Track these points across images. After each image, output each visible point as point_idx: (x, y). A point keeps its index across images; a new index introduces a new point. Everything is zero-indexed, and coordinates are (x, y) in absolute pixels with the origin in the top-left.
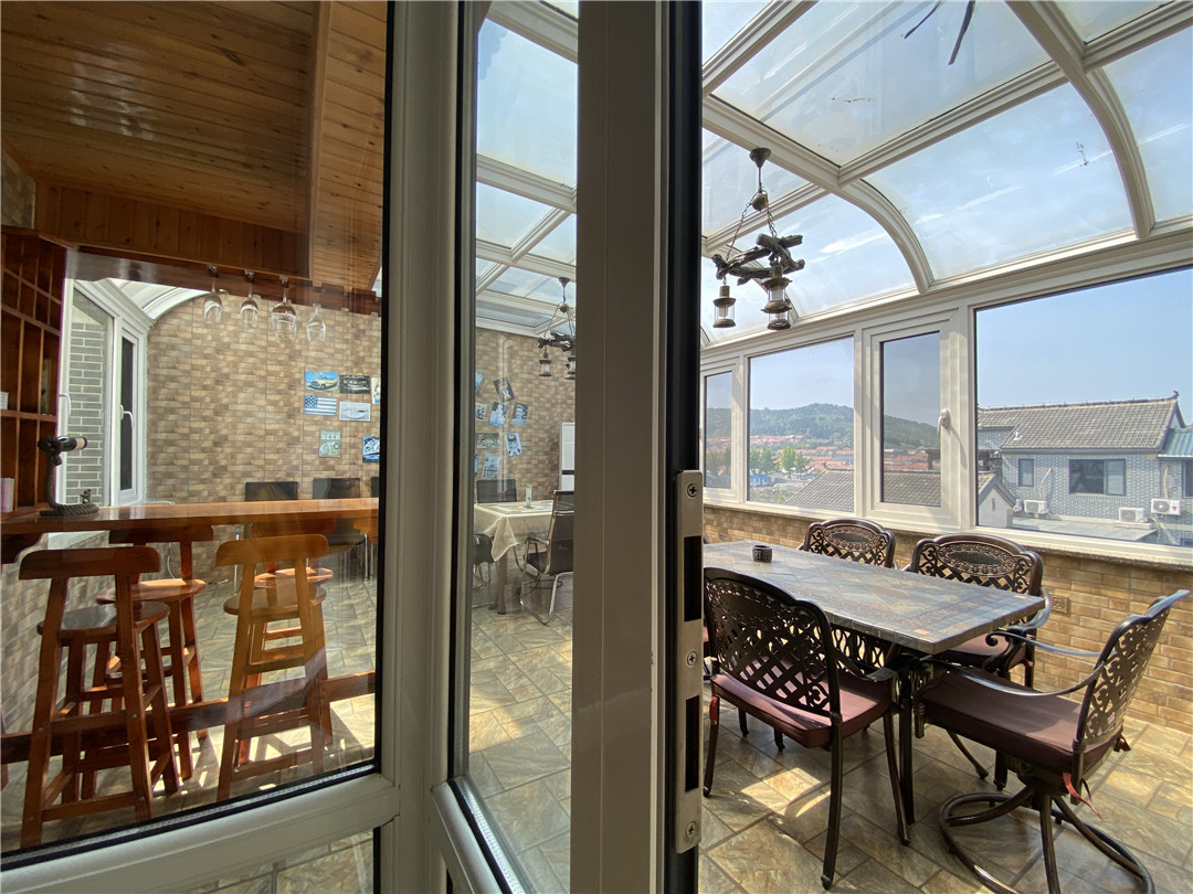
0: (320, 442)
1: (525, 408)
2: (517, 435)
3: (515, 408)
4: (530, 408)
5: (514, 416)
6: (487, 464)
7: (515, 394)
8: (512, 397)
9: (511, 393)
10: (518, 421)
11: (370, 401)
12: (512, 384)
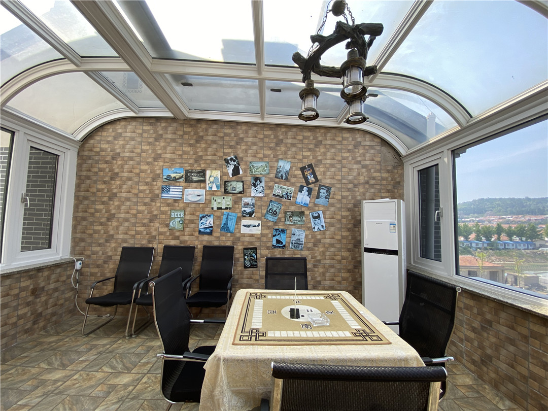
0: (171, 218)
1: (328, 189)
2: (321, 213)
3: (319, 189)
4: (333, 189)
5: (318, 197)
6: (295, 238)
7: (319, 177)
8: (317, 180)
9: (315, 177)
10: (322, 201)
11: (205, 188)
12: (316, 169)
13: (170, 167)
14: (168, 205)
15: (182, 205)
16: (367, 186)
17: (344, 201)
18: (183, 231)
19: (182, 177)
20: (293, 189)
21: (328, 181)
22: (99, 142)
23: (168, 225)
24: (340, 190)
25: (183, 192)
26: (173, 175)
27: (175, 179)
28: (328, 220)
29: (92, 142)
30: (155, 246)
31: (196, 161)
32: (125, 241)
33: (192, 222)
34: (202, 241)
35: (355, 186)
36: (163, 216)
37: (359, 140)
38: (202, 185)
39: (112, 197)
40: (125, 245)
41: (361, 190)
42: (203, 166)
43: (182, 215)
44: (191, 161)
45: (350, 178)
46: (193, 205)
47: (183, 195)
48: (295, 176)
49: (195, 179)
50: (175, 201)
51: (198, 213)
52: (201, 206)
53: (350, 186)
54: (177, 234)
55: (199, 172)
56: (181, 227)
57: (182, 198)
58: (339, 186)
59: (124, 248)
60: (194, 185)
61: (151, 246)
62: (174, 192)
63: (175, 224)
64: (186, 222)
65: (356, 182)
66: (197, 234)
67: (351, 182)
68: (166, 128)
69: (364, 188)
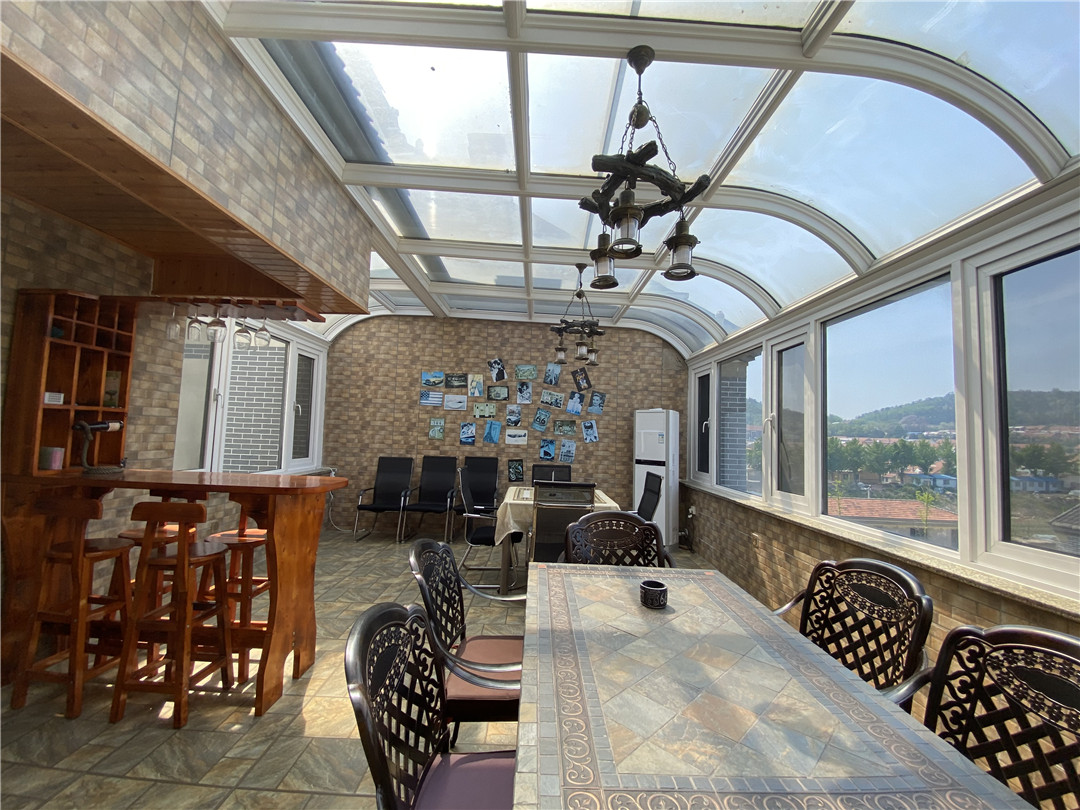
0: (430, 427)
1: (602, 397)
2: (594, 423)
3: (592, 396)
4: (607, 396)
5: (591, 404)
6: (564, 450)
7: (592, 383)
8: (590, 386)
9: (588, 382)
10: (595, 409)
11: (467, 394)
12: (589, 374)
13: (429, 371)
14: (427, 412)
15: (442, 413)
16: (646, 393)
17: (620, 409)
18: (442, 440)
19: (442, 382)
20: (563, 395)
21: (603, 387)
22: (351, 342)
23: (427, 434)
24: (615, 397)
25: (443, 398)
26: (432, 380)
27: (435, 384)
28: (602, 431)
29: (342, 342)
30: (414, 457)
31: (457, 364)
32: (381, 450)
33: (453, 430)
34: (463, 452)
35: (632, 392)
36: (422, 424)
37: (638, 341)
38: (464, 390)
39: (367, 403)
40: (382, 455)
41: (639, 397)
42: (464, 369)
43: (443, 423)
44: (452, 364)
45: (627, 383)
46: (454, 413)
47: (443, 401)
48: (566, 381)
49: (456, 384)
50: (435, 408)
51: (459, 422)
52: (462, 413)
53: (627, 393)
54: (437, 443)
55: (460, 377)
56: (441, 436)
57: (442, 405)
58: (614, 392)
59: (380, 458)
60: (456, 390)
61: (409, 456)
62: (434, 398)
63: (435, 433)
64: (447, 430)
65: (633, 388)
66: (458, 444)
67: (627, 388)
68: (423, 328)
69: (643, 395)
